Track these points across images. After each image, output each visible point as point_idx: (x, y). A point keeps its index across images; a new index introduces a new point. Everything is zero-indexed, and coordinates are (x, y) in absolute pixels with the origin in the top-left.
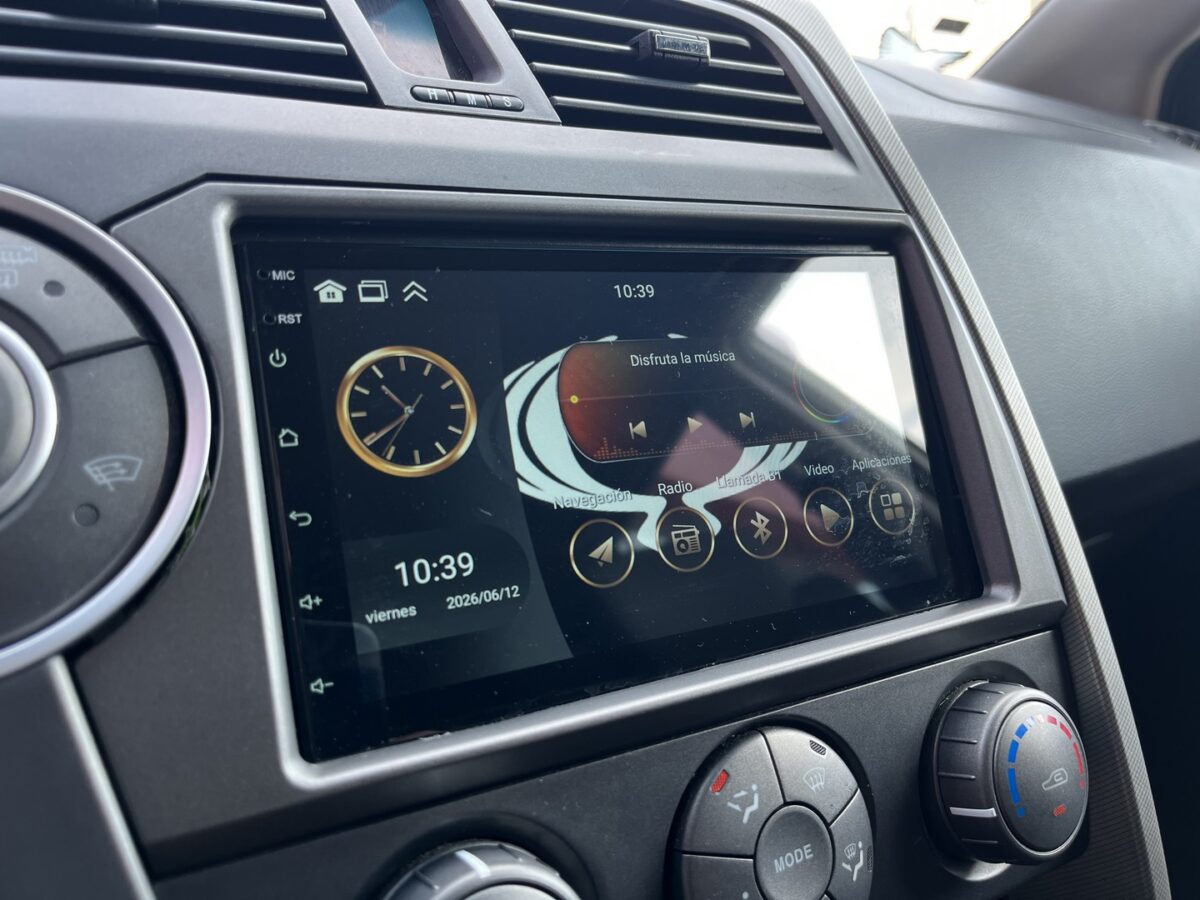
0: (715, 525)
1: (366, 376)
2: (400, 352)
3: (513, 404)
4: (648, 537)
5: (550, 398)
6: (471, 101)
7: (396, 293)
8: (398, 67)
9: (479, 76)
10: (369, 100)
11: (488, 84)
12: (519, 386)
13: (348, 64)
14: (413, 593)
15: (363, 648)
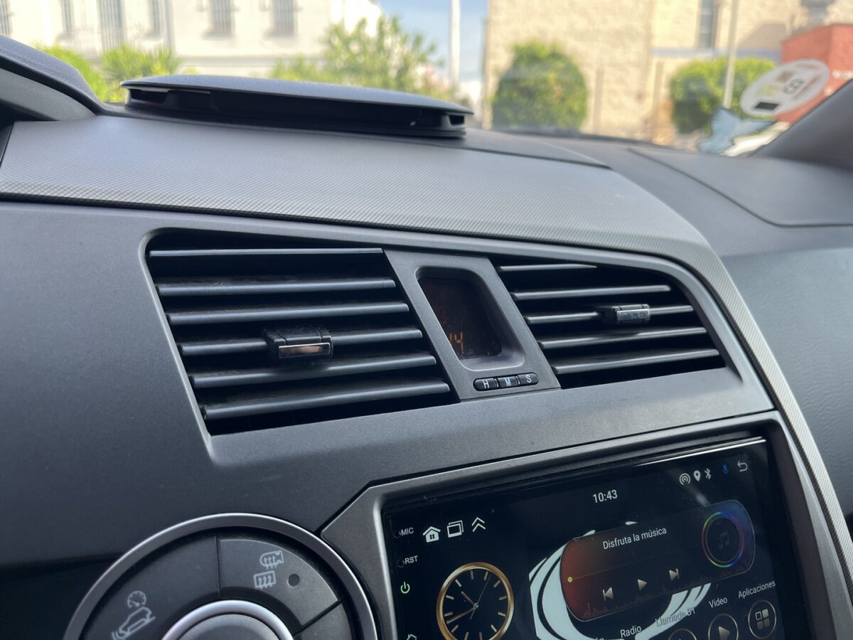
1: (452, 589)
2: (471, 567)
5: (555, 584)
6: (508, 381)
7: (468, 527)
8: (465, 370)
9: (505, 351)
10: (450, 397)
11: (516, 364)
12: (537, 576)
13: (437, 370)
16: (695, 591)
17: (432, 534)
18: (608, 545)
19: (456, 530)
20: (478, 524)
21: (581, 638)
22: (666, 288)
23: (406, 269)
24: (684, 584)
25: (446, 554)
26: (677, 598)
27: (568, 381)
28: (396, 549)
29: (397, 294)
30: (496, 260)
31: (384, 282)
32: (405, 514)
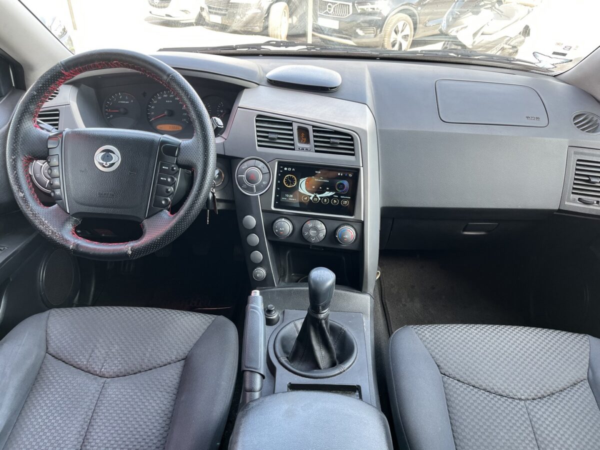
0: (319, 199)
1: (287, 177)
2: (291, 175)
3: (300, 182)
4: (311, 198)
5: (304, 182)
6: (305, 149)
7: (292, 170)
8: (299, 145)
9: (308, 144)
10: (294, 149)
11: (308, 146)
12: (301, 180)
13: (293, 145)
14: (287, 197)
15: (281, 200)
16: (331, 193)
17: (286, 169)
18: (316, 180)
19: (290, 169)
20: (293, 170)
21: (307, 192)
22: (350, 138)
23: (295, 127)
24: (330, 191)
25: (288, 172)
26: (327, 193)
27: (316, 151)
28: (279, 169)
29: (292, 130)
30: (313, 126)
31: (291, 128)
32: (282, 164)
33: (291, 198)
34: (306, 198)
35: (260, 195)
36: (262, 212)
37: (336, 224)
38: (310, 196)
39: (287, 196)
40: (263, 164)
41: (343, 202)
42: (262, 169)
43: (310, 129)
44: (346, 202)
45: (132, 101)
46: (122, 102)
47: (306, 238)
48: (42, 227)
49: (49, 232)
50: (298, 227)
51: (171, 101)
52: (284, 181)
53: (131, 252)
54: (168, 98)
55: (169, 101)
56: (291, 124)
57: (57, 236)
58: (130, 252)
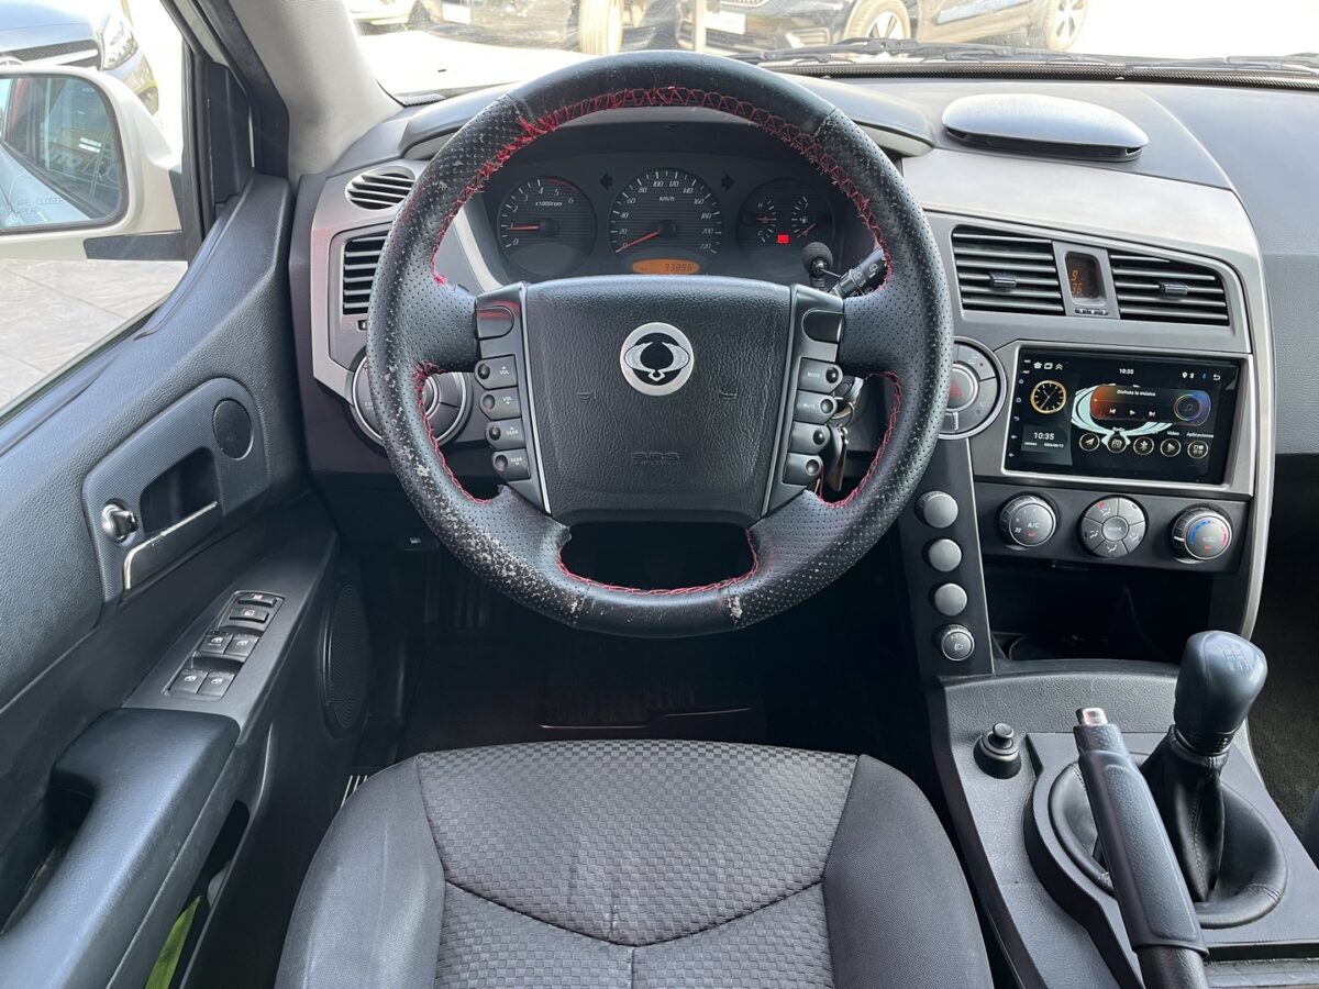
0: (1128, 442)
1: (1040, 388)
2: (1051, 382)
3: (1076, 400)
4: (1105, 441)
5: (1088, 399)
6: (1093, 312)
7: (1054, 367)
8: (1074, 301)
9: (1099, 298)
10: (1062, 313)
11: (1100, 304)
12: (1079, 394)
13: (1060, 301)
14: (1037, 440)
15: (1023, 449)
16: (1161, 424)
17: (1038, 365)
18: (1119, 392)
19: (1049, 366)
20: (1059, 366)
21: (1093, 424)
23: (1061, 252)
24: (1157, 419)
25: (1043, 374)
26: (1149, 424)
27: (1124, 316)
28: (1021, 366)
29: (1052, 263)
30: (1111, 251)
31: (1048, 257)
32: (1028, 354)
33: (1049, 441)
34: (1091, 441)
35: (970, 438)
36: (974, 481)
37: (1178, 505)
38: (1102, 436)
39: (1040, 436)
40: (978, 354)
41: (1192, 449)
42: (978, 369)
43: (1103, 259)
44: (1201, 447)
45: (571, 201)
46: (545, 204)
47: (1091, 546)
48: (489, 558)
49: (508, 569)
50: (1070, 516)
51: (672, 198)
52: (1033, 396)
53: (741, 612)
54: (666, 190)
55: (666, 198)
56: (1048, 248)
57: (532, 580)
58: (738, 612)
